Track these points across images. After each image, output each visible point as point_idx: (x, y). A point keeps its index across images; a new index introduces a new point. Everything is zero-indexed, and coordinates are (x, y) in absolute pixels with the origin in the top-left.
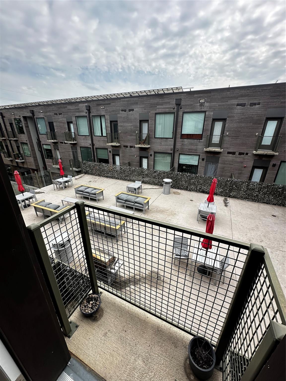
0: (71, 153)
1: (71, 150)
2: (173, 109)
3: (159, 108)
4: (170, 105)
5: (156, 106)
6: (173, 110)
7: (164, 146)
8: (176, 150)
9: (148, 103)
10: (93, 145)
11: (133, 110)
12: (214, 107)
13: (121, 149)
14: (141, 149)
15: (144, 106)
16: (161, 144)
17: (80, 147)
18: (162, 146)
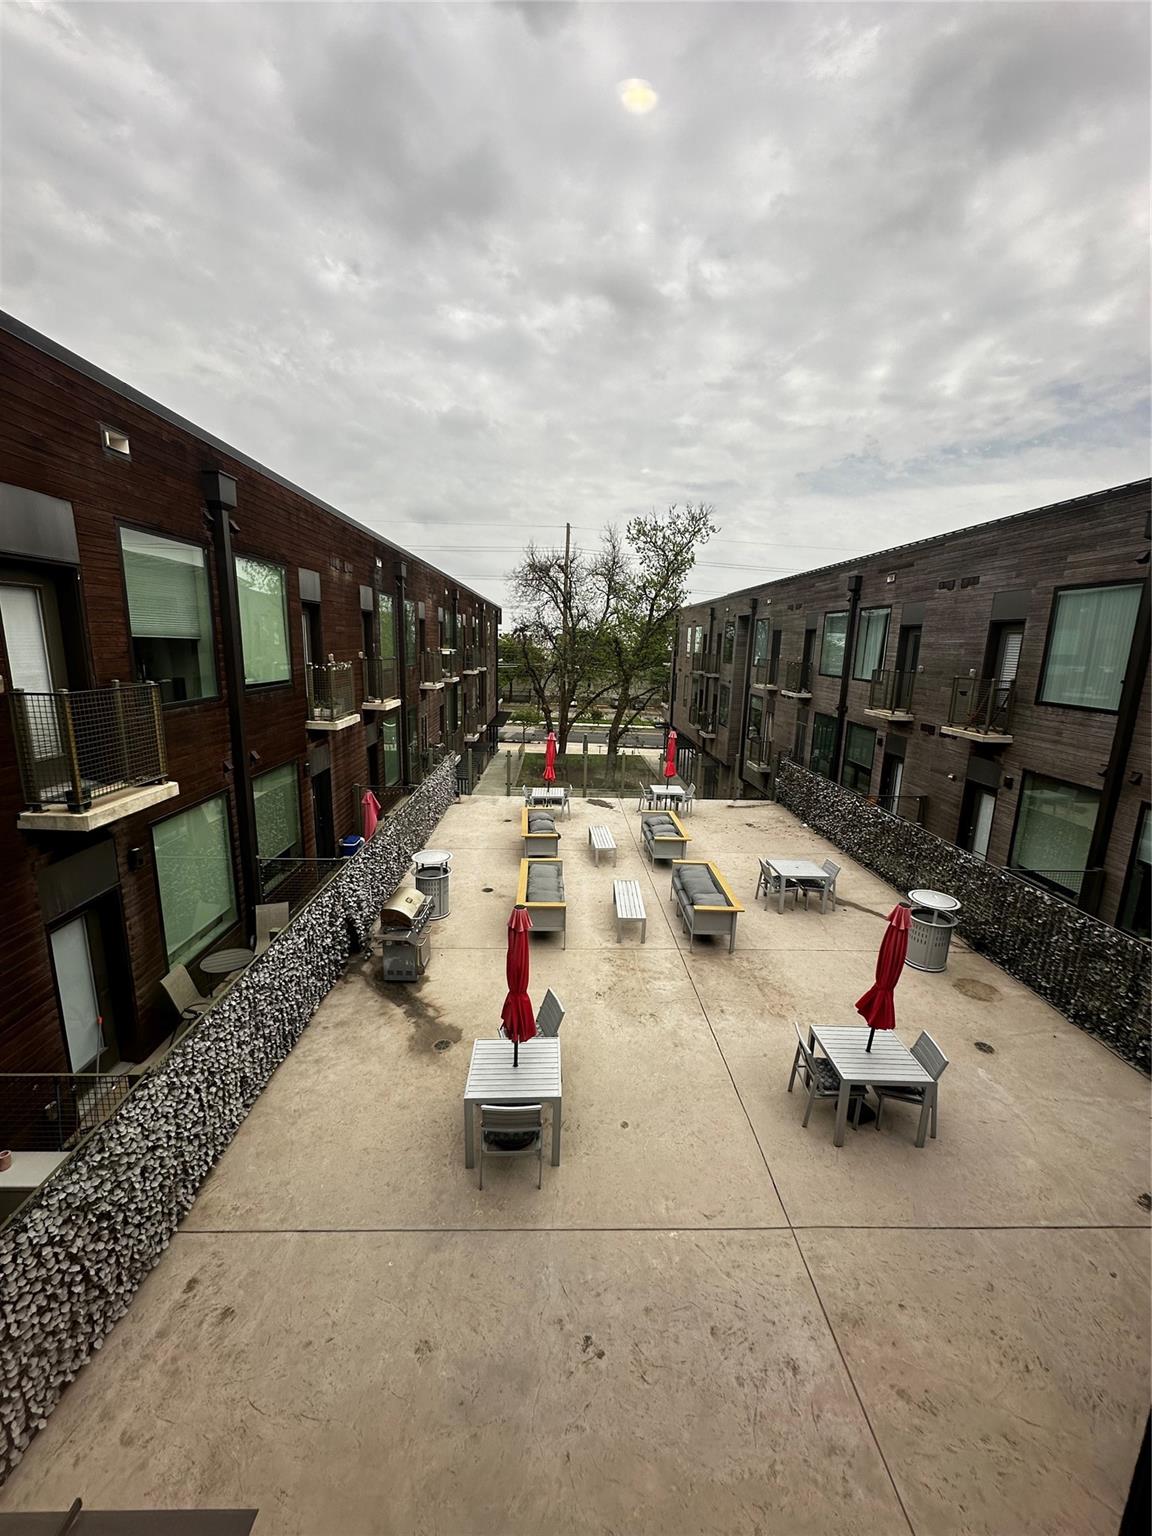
1: (795, 721)
2: (1140, 561)
3: (1074, 566)
4: (1126, 544)
5: (1063, 553)
6: (1138, 566)
7: (1071, 750)
8: (1127, 777)
9: (1035, 544)
10: (843, 708)
11: (974, 581)
13: (912, 736)
14: (979, 750)
15: (1017, 561)
16: (1059, 734)
17: (816, 713)
18: (1059, 747)
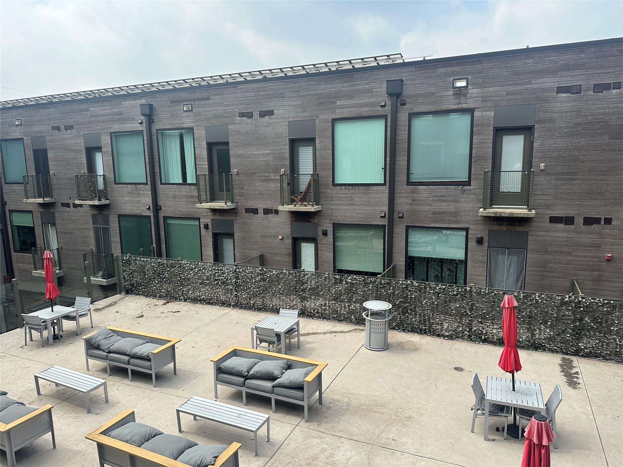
0: (91, 234)
1: (91, 226)
2: (382, 106)
3: (342, 107)
4: (371, 97)
5: (334, 100)
6: (381, 109)
7: (361, 207)
8: (396, 216)
9: (312, 93)
10: (157, 208)
11: (270, 113)
12: (495, 98)
13: (237, 218)
14: (297, 216)
15: (300, 102)
16: (352, 200)
17: (119, 216)
18: (354, 207)
